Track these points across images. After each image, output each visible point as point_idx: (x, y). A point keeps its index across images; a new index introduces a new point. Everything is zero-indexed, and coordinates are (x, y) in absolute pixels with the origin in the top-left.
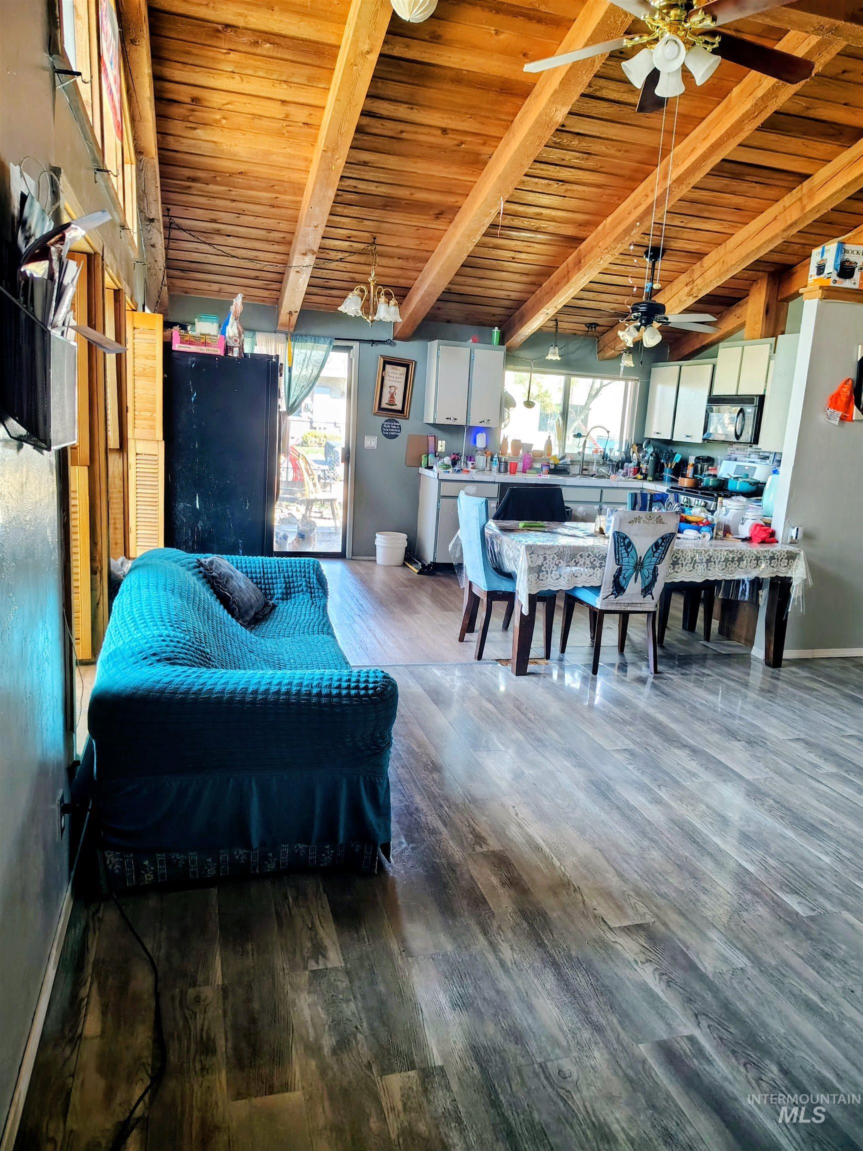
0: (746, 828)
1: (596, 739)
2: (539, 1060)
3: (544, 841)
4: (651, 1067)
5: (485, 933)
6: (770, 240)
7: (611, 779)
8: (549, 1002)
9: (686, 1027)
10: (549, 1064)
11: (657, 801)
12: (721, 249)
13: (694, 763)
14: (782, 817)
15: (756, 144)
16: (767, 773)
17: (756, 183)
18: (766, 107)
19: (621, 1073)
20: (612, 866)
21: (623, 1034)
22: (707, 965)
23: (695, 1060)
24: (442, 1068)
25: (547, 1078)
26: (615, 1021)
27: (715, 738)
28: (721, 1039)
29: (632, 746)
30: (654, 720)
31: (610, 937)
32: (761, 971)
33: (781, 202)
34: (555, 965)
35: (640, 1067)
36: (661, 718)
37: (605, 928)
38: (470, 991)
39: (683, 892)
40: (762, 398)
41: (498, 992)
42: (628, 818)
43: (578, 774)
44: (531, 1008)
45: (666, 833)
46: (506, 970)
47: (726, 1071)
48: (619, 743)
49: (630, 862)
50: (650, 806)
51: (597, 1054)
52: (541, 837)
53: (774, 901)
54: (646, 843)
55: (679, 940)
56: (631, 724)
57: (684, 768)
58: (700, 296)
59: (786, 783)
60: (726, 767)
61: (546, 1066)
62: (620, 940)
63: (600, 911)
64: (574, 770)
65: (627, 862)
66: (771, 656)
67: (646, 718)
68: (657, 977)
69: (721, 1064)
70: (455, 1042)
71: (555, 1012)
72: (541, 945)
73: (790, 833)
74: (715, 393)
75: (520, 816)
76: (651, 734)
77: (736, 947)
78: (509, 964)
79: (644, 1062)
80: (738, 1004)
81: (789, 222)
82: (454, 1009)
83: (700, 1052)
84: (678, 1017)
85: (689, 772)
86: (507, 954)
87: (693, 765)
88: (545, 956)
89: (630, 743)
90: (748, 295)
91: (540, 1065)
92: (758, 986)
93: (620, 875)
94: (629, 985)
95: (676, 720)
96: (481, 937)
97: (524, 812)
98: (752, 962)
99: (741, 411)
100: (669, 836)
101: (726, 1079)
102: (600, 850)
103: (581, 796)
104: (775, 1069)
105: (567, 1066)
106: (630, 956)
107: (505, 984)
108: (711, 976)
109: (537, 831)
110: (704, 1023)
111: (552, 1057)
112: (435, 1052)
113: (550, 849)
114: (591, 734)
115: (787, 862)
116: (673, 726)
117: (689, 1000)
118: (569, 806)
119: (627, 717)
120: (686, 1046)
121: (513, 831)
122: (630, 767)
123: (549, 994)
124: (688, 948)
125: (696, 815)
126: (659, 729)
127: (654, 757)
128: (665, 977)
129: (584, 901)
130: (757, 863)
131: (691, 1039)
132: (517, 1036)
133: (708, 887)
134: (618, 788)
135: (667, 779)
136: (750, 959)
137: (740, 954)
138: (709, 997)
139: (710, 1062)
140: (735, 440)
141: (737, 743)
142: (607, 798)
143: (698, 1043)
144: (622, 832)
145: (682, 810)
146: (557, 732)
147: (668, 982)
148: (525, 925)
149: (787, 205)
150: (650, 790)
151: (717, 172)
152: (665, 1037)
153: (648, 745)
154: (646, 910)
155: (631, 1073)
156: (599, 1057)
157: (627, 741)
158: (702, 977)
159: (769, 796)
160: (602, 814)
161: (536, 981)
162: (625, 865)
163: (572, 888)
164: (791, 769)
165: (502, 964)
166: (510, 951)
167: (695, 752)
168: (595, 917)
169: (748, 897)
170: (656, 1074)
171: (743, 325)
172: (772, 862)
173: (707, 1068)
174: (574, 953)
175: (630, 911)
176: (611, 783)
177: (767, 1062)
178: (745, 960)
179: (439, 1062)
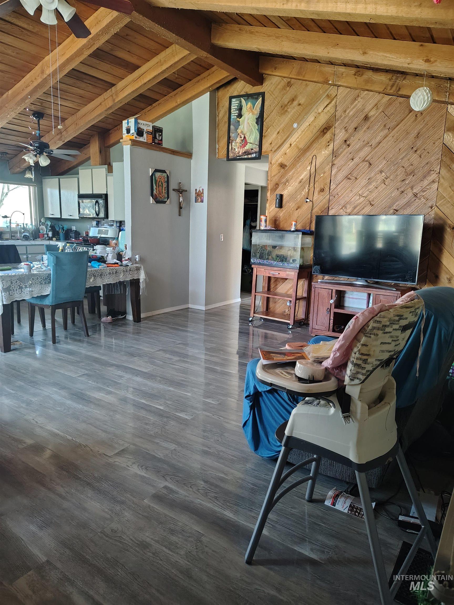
0: (153, 392)
1: (66, 374)
2: (99, 531)
3: (58, 430)
4: (153, 507)
5: (44, 485)
6: (99, 115)
7: (82, 390)
8: (93, 502)
9: (161, 483)
10: (105, 530)
11: (110, 393)
12: (74, 118)
13: (119, 372)
14: (165, 383)
15: (88, 63)
16: (152, 367)
17: (89, 84)
18: (94, 44)
19: (141, 516)
20: (99, 429)
21: (134, 499)
22: (160, 454)
23: (170, 495)
24: (48, 561)
25: (107, 536)
26: (129, 496)
27: (125, 358)
28: (177, 481)
29: (86, 372)
30: (93, 357)
31: (111, 460)
32: (182, 447)
33: (102, 96)
34: (88, 484)
35: (149, 510)
36: (96, 355)
37: (107, 457)
38: (48, 517)
39: (137, 428)
40: (106, 195)
41: (64, 510)
42: (98, 405)
43: (63, 393)
44: (85, 509)
45: (119, 405)
46: (63, 498)
47: (185, 493)
48: (79, 372)
49: (107, 424)
50: (107, 396)
51: (126, 514)
52: (56, 429)
53: (176, 418)
54: (111, 413)
55: (144, 448)
56: (82, 362)
57: (116, 375)
58: (66, 141)
59: (163, 369)
60: (135, 369)
61: (104, 531)
62: (116, 460)
63: (102, 451)
64: (60, 391)
65: (106, 425)
66: (136, 317)
67: (88, 357)
68: (140, 468)
69: (181, 491)
70: (49, 545)
71: (98, 505)
72: (78, 478)
73: (171, 389)
74: (81, 193)
75: (39, 422)
76: (94, 364)
77: (168, 441)
78: (64, 494)
79: (149, 506)
80: (179, 464)
81: (108, 107)
82: (42, 530)
83: (171, 491)
84: (156, 481)
85: (119, 376)
86: (60, 490)
87: (120, 373)
88: (81, 482)
89: (85, 371)
90: (89, 143)
91: (101, 532)
92: (183, 453)
93: (105, 431)
94: (129, 477)
95: (103, 355)
96: (43, 489)
97: (41, 420)
98: (177, 445)
99: (97, 202)
100: (121, 406)
101: (185, 496)
102: (90, 424)
103: (69, 402)
104: (202, 483)
105: (114, 526)
106: (124, 465)
107: (66, 505)
108: (163, 458)
109: (52, 427)
110: (168, 478)
111: (105, 526)
112: (40, 555)
113: (63, 432)
114: (62, 372)
115: (175, 400)
116: (103, 358)
117: (157, 471)
118: (65, 409)
119: (78, 359)
120: (165, 491)
121: (38, 431)
122: (89, 382)
123: (91, 499)
124: (149, 450)
125: (130, 394)
126: (96, 360)
127: (100, 374)
128: (143, 467)
129: (91, 450)
130: (164, 405)
131: (166, 487)
132: (84, 525)
133: (147, 422)
134: (88, 393)
135: (110, 382)
136: (176, 444)
137: (171, 444)
138: (165, 466)
139: (177, 493)
140: (97, 217)
141: (135, 358)
142: (84, 399)
143: (169, 487)
144: (98, 412)
145: (122, 393)
146: (41, 375)
147: (146, 468)
148: (65, 473)
149: (106, 98)
150: (104, 389)
151: (69, 75)
152: (154, 492)
153: (94, 369)
154: (123, 442)
155: (145, 514)
156: (128, 515)
157: (83, 370)
158: (159, 460)
159: (157, 376)
160: (85, 407)
161: (82, 496)
162: (105, 426)
163: (83, 447)
164: (161, 363)
165: (60, 496)
166: (62, 489)
167: (118, 367)
168: (100, 455)
169: (165, 420)
170: (157, 509)
171: (89, 158)
172: (169, 402)
173: (176, 496)
174: (96, 475)
175: (116, 446)
176: (83, 392)
177: (199, 481)
178: (174, 445)
179: (44, 559)
